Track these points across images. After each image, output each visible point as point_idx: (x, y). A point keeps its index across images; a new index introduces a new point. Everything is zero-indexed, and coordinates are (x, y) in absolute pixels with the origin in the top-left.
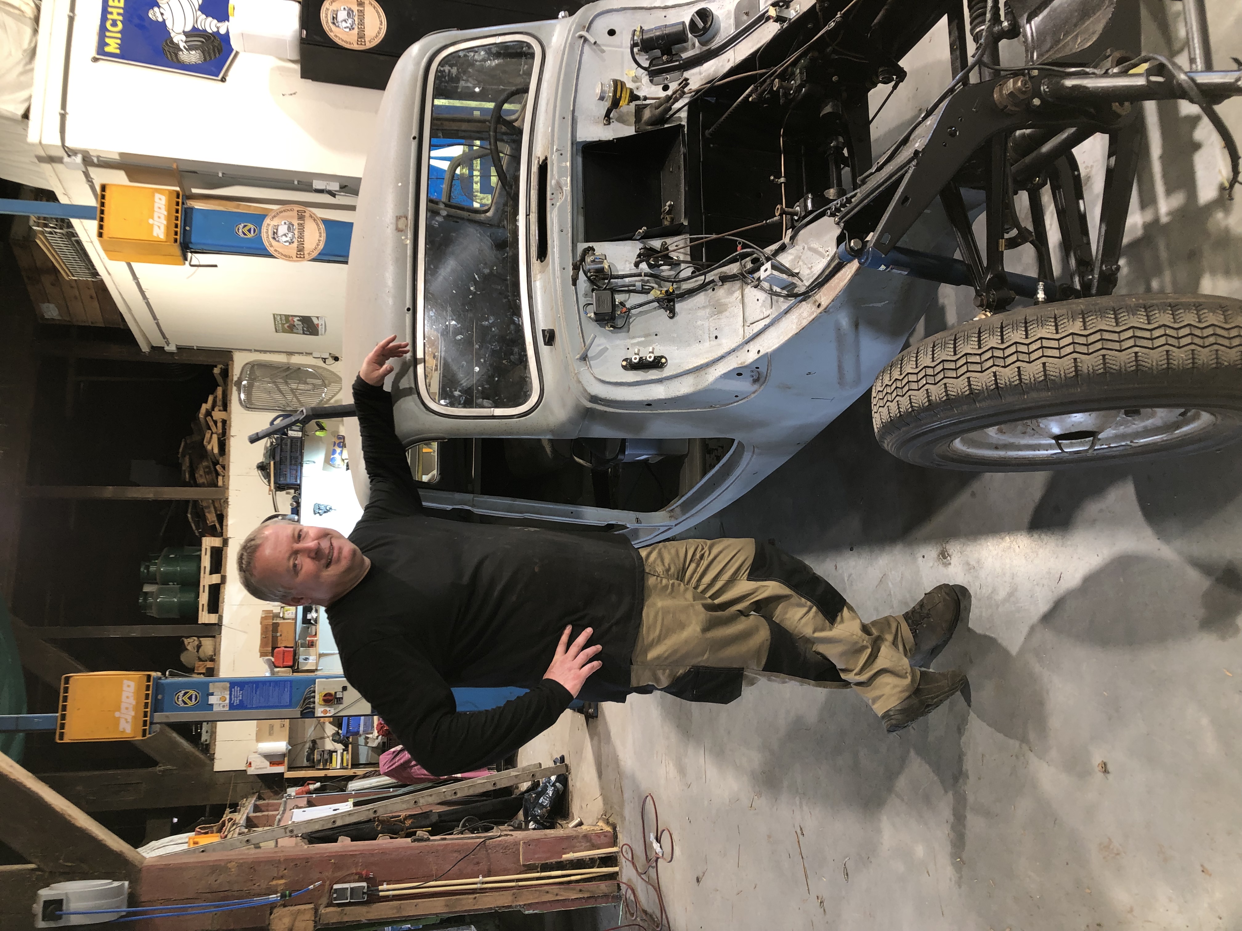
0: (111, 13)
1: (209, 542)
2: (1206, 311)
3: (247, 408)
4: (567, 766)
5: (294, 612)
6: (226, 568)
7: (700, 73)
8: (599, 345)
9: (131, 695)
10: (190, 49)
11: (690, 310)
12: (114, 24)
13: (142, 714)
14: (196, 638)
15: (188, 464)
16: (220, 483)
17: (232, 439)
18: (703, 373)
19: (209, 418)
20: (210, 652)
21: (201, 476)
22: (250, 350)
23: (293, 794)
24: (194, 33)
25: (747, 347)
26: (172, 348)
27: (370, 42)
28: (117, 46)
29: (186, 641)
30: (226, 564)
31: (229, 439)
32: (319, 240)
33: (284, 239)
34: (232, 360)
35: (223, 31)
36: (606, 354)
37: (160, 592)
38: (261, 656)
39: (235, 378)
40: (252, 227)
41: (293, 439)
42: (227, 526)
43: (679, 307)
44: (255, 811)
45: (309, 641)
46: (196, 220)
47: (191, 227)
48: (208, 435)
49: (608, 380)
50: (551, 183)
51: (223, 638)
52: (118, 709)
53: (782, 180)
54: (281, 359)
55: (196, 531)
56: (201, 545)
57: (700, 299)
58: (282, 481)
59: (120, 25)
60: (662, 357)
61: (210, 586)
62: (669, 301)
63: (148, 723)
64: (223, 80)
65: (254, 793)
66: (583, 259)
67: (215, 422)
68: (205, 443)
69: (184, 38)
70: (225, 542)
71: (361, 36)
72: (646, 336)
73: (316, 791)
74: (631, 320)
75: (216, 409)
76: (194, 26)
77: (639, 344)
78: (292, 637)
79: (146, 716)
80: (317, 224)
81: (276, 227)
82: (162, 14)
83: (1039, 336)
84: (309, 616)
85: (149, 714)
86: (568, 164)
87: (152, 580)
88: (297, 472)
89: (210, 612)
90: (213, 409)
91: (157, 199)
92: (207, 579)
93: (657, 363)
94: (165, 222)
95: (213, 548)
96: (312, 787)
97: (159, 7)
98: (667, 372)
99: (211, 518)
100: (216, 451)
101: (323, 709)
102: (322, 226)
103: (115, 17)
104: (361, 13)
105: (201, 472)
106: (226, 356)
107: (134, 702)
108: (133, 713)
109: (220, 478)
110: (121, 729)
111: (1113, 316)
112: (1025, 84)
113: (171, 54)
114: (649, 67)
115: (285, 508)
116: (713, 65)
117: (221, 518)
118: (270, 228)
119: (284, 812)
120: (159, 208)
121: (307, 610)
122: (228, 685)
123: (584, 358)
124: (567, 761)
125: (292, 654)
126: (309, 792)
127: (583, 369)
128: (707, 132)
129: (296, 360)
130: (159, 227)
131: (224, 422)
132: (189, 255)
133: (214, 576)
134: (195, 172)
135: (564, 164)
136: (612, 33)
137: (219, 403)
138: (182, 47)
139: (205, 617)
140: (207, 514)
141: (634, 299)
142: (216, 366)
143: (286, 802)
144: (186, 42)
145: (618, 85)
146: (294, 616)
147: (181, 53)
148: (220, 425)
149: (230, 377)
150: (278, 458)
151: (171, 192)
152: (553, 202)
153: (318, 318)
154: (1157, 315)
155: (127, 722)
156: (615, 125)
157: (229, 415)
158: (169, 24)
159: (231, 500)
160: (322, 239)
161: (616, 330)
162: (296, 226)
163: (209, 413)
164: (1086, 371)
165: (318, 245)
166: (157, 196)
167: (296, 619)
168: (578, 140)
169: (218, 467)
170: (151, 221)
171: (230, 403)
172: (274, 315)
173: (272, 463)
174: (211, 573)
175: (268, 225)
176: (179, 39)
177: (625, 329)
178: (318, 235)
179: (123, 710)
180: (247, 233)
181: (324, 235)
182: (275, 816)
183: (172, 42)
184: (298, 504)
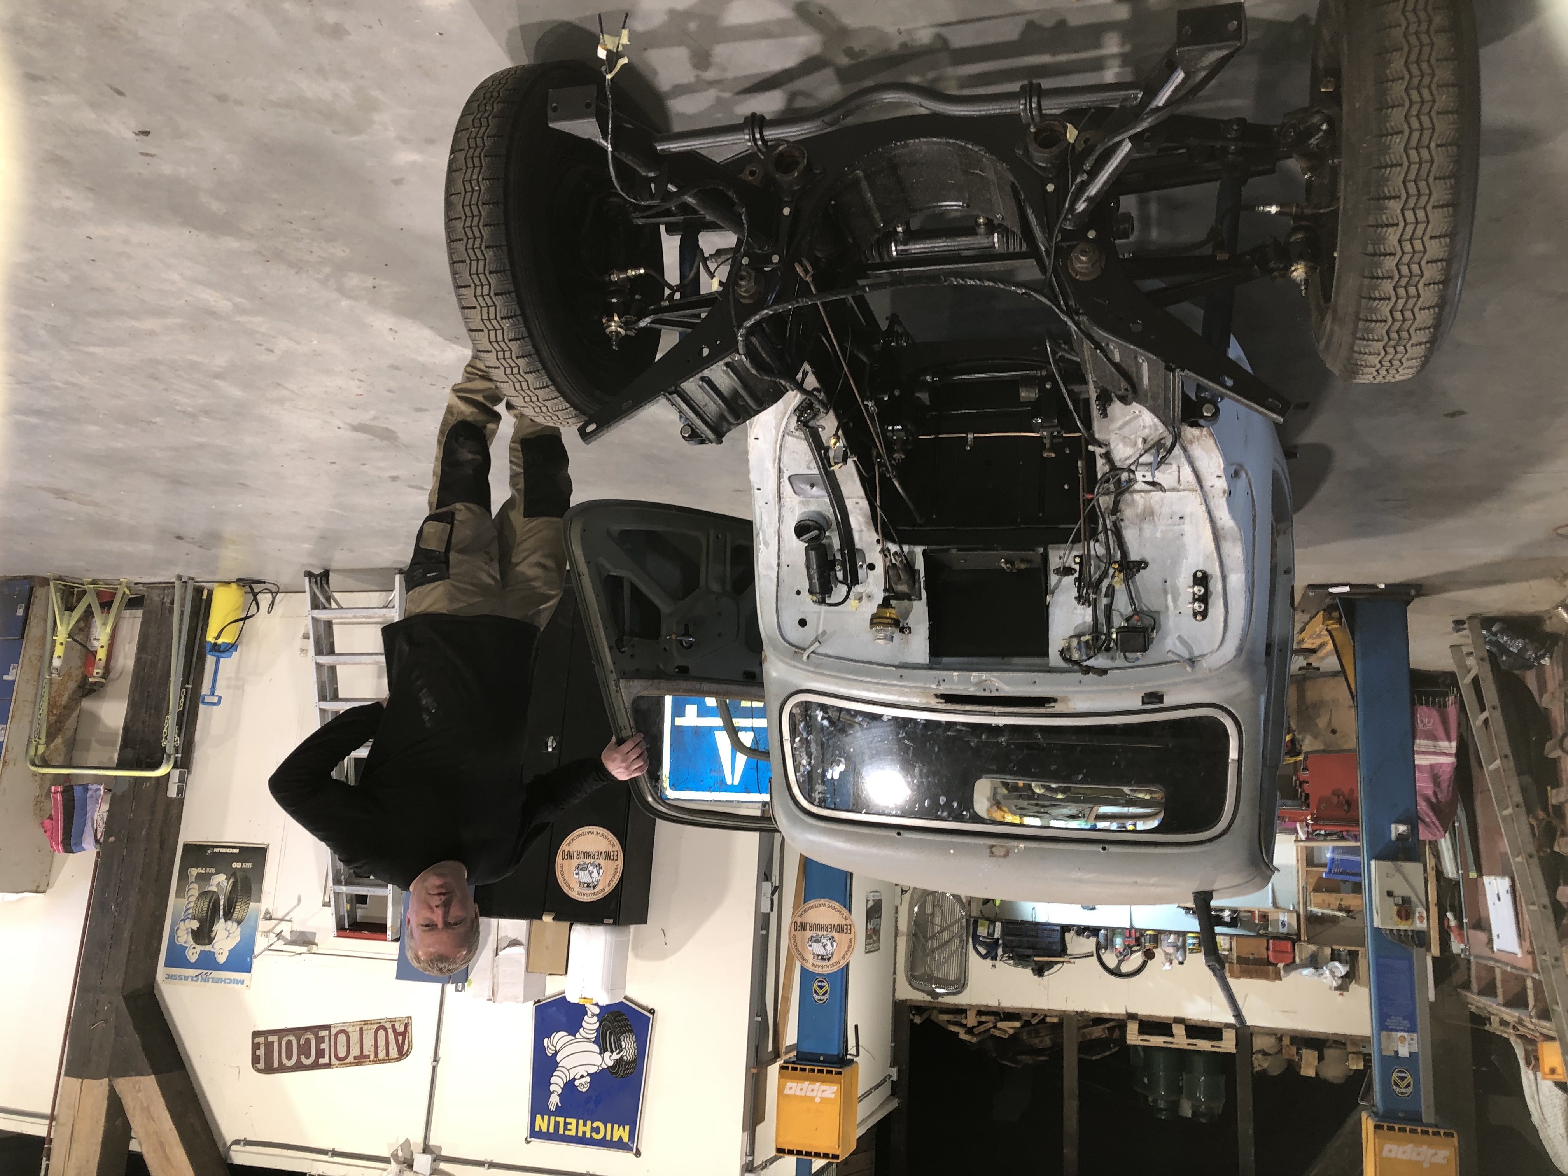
0: (584, 1133)
1: (1133, 1037)
2: (1388, 72)
3: (964, 986)
4: (1470, 618)
5: (1222, 937)
6: (1164, 1017)
7: (861, 531)
8: (1175, 645)
9: (1401, 1149)
10: (619, 1048)
11: (1140, 545)
12: (597, 1130)
13: (1425, 1136)
14: (1254, 1056)
15: (1028, 1057)
16: (1055, 1020)
17: (1003, 1005)
18: (1221, 532)
19: (976, 1031)
20: (1273, 1040)
21: (1041, 1042)
22: (894, 979)
23: (1462, 946)
24: (602, 1042)
25: (1207, 487)
26: (894, 1071)
27: (613, 846)
28: (621, 1127)
29: (1257, 1068)
30: (1160, 1017)
31: (1003, 1008)
32: (829, 907)
33: (829, 947)
34: (906, 1000)
35: (597, 1011)
36: (1186, 638)
37: (1192, 1096)
38: (1280, 978)
39: (928, 998)
40: (817, 984)
41: (1003, 933)
42: (1111, 1014)
43: (1134, 556)
44: (1495, 995)
45: (1260, 920)
46: (809, 1047)
47: (821, 1055)
48: (997, 1033)
49: (1221, 637)
50: (972, 691)
51: (1254, 1024)
52: (1419, 1163)
53: (970, 436)
54: (902, 943)
55: (1114, 1050)
56: (1135, 1046)
57: (1130, 535)
58: (1057, 947)
59: (597, 1124)
60: (1195, 575)
61: (1188, 1037)
62: (1128, 568)
63: (1435, 1130)
64: (652, 1012)
65: (1458, 994)
66: (1076, 662)
67: (980, 1023)
68: (1006, 1037)
69: (608, 1054)
70: (1132, 1017)
71: (607, 856)
72: (1165, 593)
73: (1459, 918)
74: (1145, 609)
75: (964, 1022)
76: (594, 1042)
77: (1175, 601)
78: (1252, 940)
79: (1427, 1132)
80: (810, 908)
81: (816, 956)
82: (582, 1076)
83: (1396, 243)
84: (1227, 919)
85: (1424, 1129)
86: (955, 673)
87: (1175, 1106)
88: (1046, 930)
89: (1220, 1038)
90: (964, 1026)
91: (791, 1092)
92: (1180, 1040)
93: (1202, 579)
94: (818, 1084)
95: (1141, 1032)
96: (1453, 923)
97: (574, 1079)
98: (1214, 570)
99: (1098, 1032)
100: (1017, 1024)
101: (1418, 922)
102: (812, 903)
103: (588, 1129)
104: (581, 855)
105: (1037, 1041)
106: (901, 1009)
107: (1411, 1146)
108: (1425, 1148)
109: (1048, 1020)
110: (1444, 1162)
111: (1388, 170)
112: (1086, 252)
113: (628, 1069)
114: (847, 585)
115: (1089, 944)
116: (856, 519)
117: (1099, 1020)
118: (817, 963)
119: (1497, 961)
120: (801, 1090)
121: (1220, 922)
122: (1384, 1033)
123: (1192, 661)
124: (1464, 617)
125: (1278, 942)
126: (1460, 925)
127: (1205, 664)
128: (919, 521)
129: (903, 926)
130: (824, 1091)
131: (980, 1013)
132: (849, 1057)
133: (1175, 1031)
134: (757, 1048)
135: (956, 678)
136: (803, 623)
137: (958, 1018)
138: (618, 1057)
139: (1228, 1044)
140: (1093, 1037)
141: (1122, 604)
142: (912, 1021)
143: (1476, 957)
144: (612, 1052)
145: (875, 621)
146: (1228, 938)
147: (625, 1058)
148: (984, 1019)
149: (927, 1004)
150: (1029, 952)
151: (781, 1076)
152: (994, 689)
153: (868, 901)
154: (1393, 124)
155: (1436, 1154)
156: (911, 621)
157: (971, 1007)
158: (593, 1070)
159: (1079, 1008)
160: (827, 903)
161: (1157, 626)
162: (814, 933)
163: (970, 1031)
164: (1450, 197)
165: (835, 908)
166: (787, 1091)
167: (1231, 936)
168: (927, 662)
169: (1034, 1022)
170: (818, 1100)
171: (958, 1005)
172: (866, 953)
173: (1036, 959)
174: (1172, 1035)
175: (813, 965)
176: (609, 1059)
177: (1156, 616)
178: (822, 908)
179: (1421, 1158)
180: (824, 990)
181: (822, 901)
182: (1504, 972)
183: (613, 1067)
184: (1086, 929)
